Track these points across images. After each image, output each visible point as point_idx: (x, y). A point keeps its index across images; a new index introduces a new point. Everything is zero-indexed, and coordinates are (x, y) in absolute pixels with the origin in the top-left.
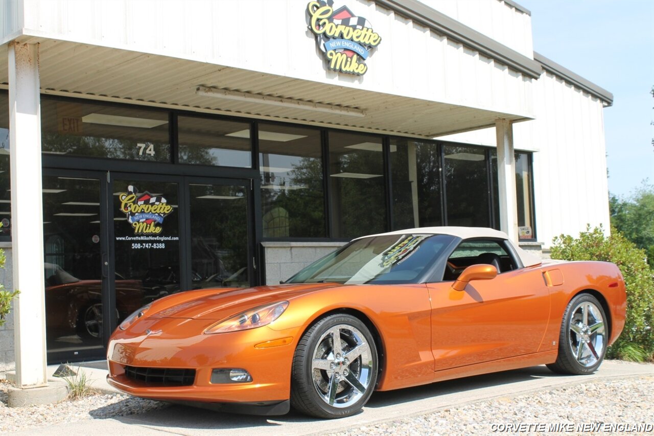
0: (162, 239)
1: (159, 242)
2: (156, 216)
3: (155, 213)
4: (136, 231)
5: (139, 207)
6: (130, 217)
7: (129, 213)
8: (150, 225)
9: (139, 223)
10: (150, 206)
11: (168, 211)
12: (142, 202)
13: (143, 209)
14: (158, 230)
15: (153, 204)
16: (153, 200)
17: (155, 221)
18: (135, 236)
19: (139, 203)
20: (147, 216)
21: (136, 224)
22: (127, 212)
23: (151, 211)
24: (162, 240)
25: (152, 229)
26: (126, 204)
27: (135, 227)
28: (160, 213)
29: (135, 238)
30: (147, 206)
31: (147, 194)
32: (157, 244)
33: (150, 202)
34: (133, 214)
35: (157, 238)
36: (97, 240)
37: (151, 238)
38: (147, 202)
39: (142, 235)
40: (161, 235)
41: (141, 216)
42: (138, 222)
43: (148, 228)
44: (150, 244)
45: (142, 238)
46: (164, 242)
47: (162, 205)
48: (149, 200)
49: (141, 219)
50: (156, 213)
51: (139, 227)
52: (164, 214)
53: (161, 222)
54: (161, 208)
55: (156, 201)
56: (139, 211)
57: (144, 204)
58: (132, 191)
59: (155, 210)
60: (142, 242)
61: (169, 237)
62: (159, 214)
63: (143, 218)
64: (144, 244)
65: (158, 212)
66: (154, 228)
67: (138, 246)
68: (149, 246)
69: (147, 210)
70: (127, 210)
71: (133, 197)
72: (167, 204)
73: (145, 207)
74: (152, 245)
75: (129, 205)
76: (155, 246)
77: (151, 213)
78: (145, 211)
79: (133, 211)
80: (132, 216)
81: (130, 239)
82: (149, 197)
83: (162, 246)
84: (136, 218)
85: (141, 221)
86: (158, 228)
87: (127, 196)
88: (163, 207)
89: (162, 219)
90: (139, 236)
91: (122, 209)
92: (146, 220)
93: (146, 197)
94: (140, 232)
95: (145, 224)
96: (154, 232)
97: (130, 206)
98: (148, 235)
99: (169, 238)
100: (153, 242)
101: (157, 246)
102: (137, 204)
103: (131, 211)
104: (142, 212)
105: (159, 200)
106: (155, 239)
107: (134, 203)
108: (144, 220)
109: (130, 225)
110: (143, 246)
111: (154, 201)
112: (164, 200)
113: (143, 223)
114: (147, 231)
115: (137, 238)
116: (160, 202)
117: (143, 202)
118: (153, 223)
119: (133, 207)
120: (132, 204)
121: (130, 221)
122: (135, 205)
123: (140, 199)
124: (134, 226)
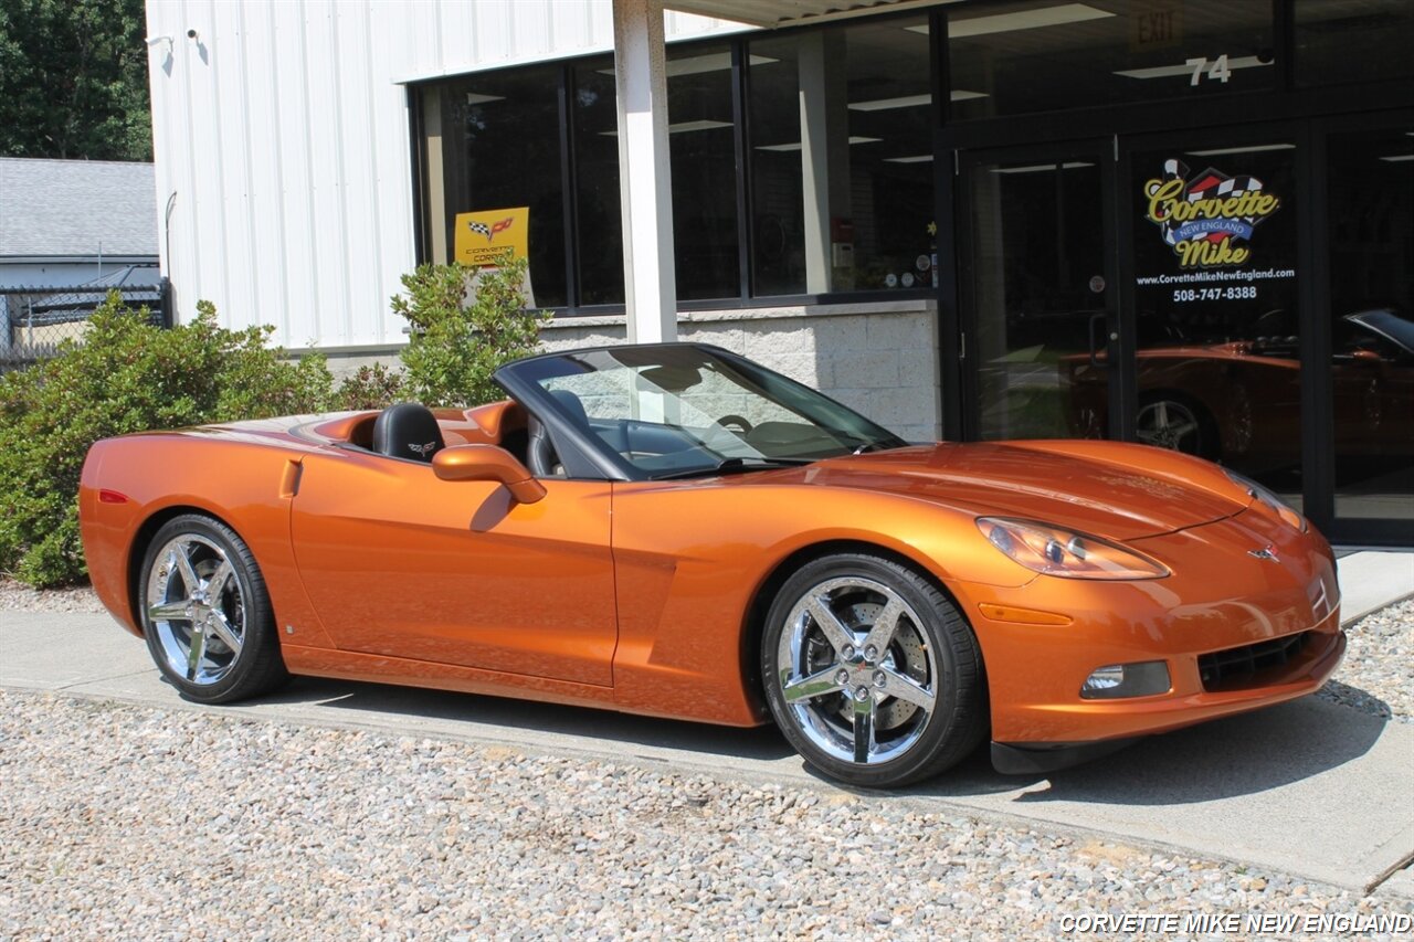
0: (1250, 276)
1: (1243, 283)
2: (1235, 223)
3: (1232, 217)
4: (1184, 263)
5: (1192, 206)
6: (1170, 231)
7: (1168, 223)
8: (1219, 245)
9: (1191, 243)
10: (1219, 201)
11: (1265, 208)
12: (1200, 195)
13: (1200, 210)
14: (1240, 255)
15: (1226, 197)
16: (1226, 186)
17: (1230, 236)
18: (1181, 273)
19: (1193, 197)
20: (1211, 226)
21: (1183, 246)
22: (1164, 220)
23: (1221, 213)
24: (1250, 279)
25: (1224, 255)
26: (1160, 204)
27: (1183, 253)
28: (1246, 215)
29: (1181, 279)
30: (1212, 202)
31: (1211, 174)
32: (1238, 289)
33: (1220, 192)
34: (1175, 225)
35: (1238, 275)
36: (1098, 287)
37: (1220, 276)
38: (1210, 194)
39: (1199, 269)
40: (1245, 267)
41: (1196, 228)
42: (1190, 240)
43: (1214, 252)
44: (1219, 290)
45: (1199, 277)
46: (1255, 282)
47: (1251, 195)
48: (1217, 187)
49: (1197, 233)
50: (1235, 216)
51: (1191, 252)
52: (1256, 216)
53: (1247, 237)
54: (1248, 202)
55: (1235, 188)
56: (1192, 217)
57: (1204, 197)
58: (1175, 172)
59: (1231, 210)
60: (1197, 286)
61: (1268, 271)
62: (1242, 219)
63: (1201, 231)
64: (1204, 291)
65: (1240, 214)
66: (1229, 252)
67: (1190, 296)
68: (1215, 293)
69: (1212, 212)
70: (1163, 216)
71: (1178, 185)
72: (1264, 192)
73: (1207, 206)
74: (1224, 291)
75: (1166, 204)
76: (1230, 294)
77: (1220, 217)
78: (1208, 215)
79: (1177, 218)
80: (1173, 228)
81: (1168, 280)
82: (1217, 181)
83: (1251, 293)
84: (1183, 233)
85: (1196, 237)
86: (1240, 250)
87: (1161, 186)
88: (1252, 200)
89: (1251, 230)
90: (1192, 272)
91: (1152, 214)
92: (1209, 234)
93: (1210, 182)
94: (1193, 262)
95: (1206, 244)
96: (1228, 261)
97: (1169, 207)
98: (1212, 269)
99: (1270, 274)
100: (1224, 285)
101: (1235, 293)
102: (1186, 199)
103: (1172, 218)
104: (1200, 218)
105: (1241, 185)
106: (1232, 276)
107: (1179, 198)
108: (1205, 234)
109: (1171, 248)
110: (1201, 294)
111: (1230, 189)
112: (1255, 184)
113: (1201, 241)
114: (1212, 260)
115: (1187, 278)
116: (1246, 190)
117: (1201, 193)
118: (1226, 242)
119: (1176, 207)
120: (1174, 201)
121: (1170, 239)
122: (1182, 204)
123: (1197, 188)
124: (1181, 250)
